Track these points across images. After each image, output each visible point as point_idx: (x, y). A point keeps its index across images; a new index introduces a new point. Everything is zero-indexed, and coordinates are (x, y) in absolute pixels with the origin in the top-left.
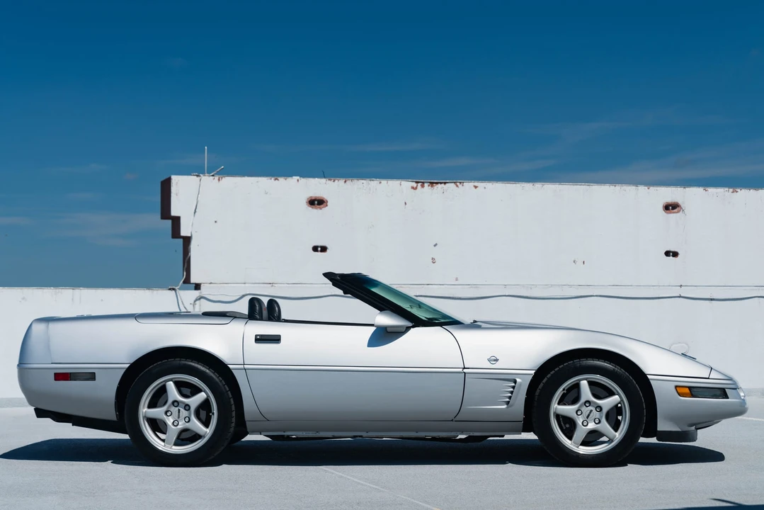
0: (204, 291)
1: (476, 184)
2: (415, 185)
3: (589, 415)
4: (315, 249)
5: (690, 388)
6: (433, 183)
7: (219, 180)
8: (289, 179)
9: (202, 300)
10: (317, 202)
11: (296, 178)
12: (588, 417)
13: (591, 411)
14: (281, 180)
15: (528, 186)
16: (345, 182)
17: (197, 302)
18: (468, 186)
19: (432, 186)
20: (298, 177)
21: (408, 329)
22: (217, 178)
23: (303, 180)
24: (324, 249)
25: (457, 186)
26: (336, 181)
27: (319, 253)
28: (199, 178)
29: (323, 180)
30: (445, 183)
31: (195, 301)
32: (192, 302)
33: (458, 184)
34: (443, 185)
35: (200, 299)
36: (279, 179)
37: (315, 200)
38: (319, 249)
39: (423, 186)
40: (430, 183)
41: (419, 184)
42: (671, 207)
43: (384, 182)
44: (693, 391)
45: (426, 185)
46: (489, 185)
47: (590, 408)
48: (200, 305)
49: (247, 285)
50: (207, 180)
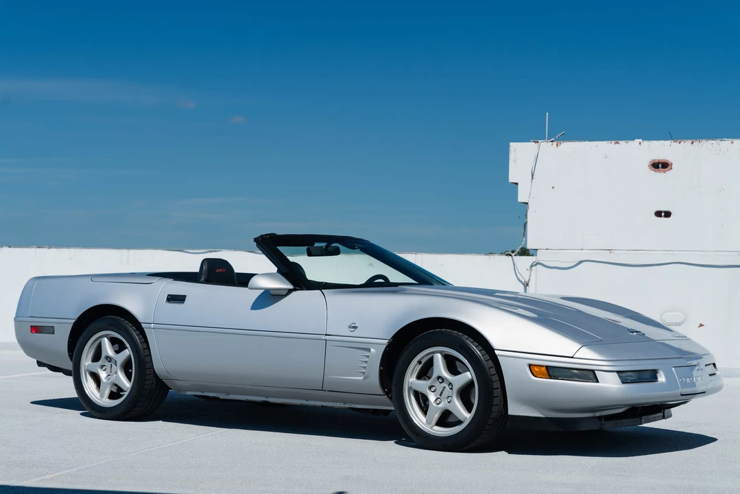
0: (540, 257)
3: (442, 393)
4: (658, 214)
5: (547, 367)
7: (557, 145)
8: (631, 143)
9: (538, 265)
10: (661, 166)
11: (637, 141)
12: (441, 395)
13: (444, 388)
14: (622, 143)
16: (692, 143)
17: (533, 268)
20: (641, 140)
21: (290, 291)
22: (555, 144)
23: (646, 143)
24: (668, 214)
26: (682, 143)
27: (663, 219)
28: (537, 144)
29: (668, 142)
31: (531, 267)
32: (529, 268)
35: (536, 265)
36: (620, 142)
37: (659, 163)
38: (663, 214)
43: (736, 142)
44: (552, 372)
47: (444, 384)
48: (536, 271)
49: (583, 251)
50: (546, 147)
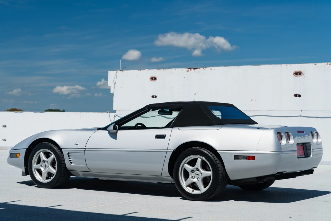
0: (117, 113)
1: (212, 68)
2: (188, 70)
6: (195, 68)
7: (122, 72)
8: (144, 70)
10: (153, 79)
11: (147, 69)
14: (142, 71)
15: (232, 67)
16: (163, 70)
18: (208, 69)
19: (194, 70)
23: (149, 70)
24: (156, 97)
25: (204, 69)
26: (160, 70)
28: (116, 72)
29: (156, 70)
30: (199, 68)
31: (114, 117)
33: (204, 68)
34: (198, 69)
35: (116, 116)
38: (154, 97)
39: (191, 70)
40: (194, 68)
41: (190, 69)
42: (298, 73)
43: (177, 69)
45: (192, 69)
46: (216, 68)
49: (130, 111)
